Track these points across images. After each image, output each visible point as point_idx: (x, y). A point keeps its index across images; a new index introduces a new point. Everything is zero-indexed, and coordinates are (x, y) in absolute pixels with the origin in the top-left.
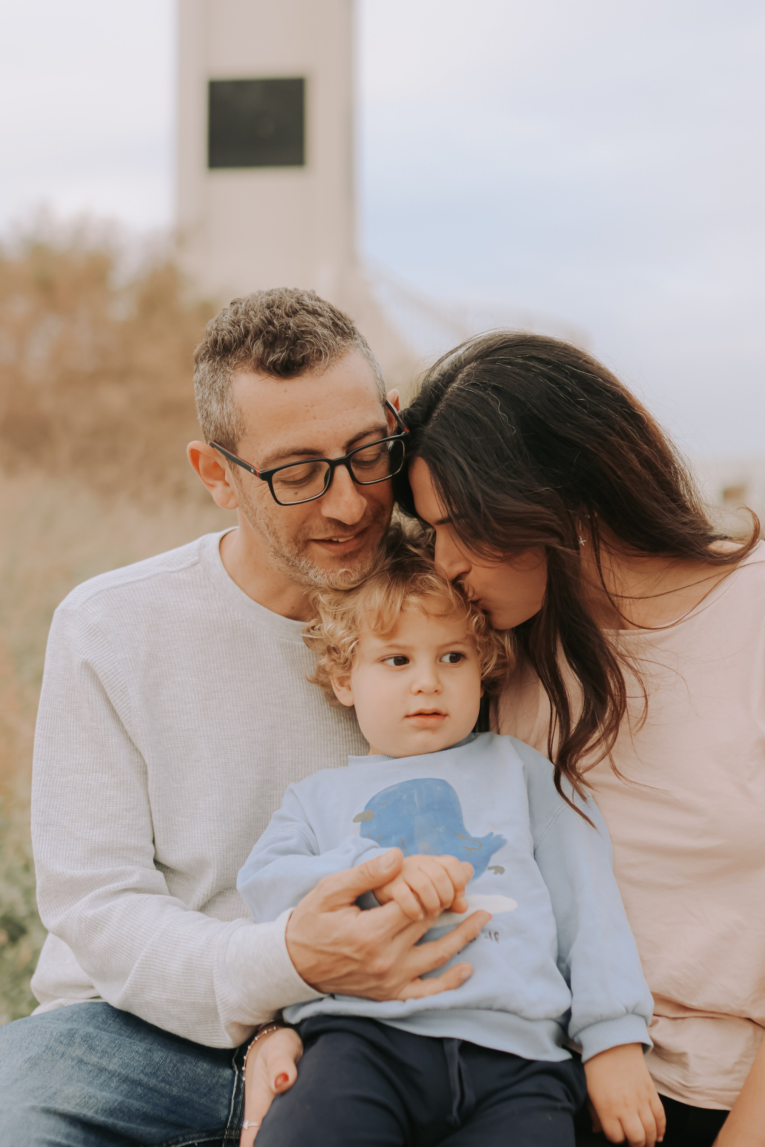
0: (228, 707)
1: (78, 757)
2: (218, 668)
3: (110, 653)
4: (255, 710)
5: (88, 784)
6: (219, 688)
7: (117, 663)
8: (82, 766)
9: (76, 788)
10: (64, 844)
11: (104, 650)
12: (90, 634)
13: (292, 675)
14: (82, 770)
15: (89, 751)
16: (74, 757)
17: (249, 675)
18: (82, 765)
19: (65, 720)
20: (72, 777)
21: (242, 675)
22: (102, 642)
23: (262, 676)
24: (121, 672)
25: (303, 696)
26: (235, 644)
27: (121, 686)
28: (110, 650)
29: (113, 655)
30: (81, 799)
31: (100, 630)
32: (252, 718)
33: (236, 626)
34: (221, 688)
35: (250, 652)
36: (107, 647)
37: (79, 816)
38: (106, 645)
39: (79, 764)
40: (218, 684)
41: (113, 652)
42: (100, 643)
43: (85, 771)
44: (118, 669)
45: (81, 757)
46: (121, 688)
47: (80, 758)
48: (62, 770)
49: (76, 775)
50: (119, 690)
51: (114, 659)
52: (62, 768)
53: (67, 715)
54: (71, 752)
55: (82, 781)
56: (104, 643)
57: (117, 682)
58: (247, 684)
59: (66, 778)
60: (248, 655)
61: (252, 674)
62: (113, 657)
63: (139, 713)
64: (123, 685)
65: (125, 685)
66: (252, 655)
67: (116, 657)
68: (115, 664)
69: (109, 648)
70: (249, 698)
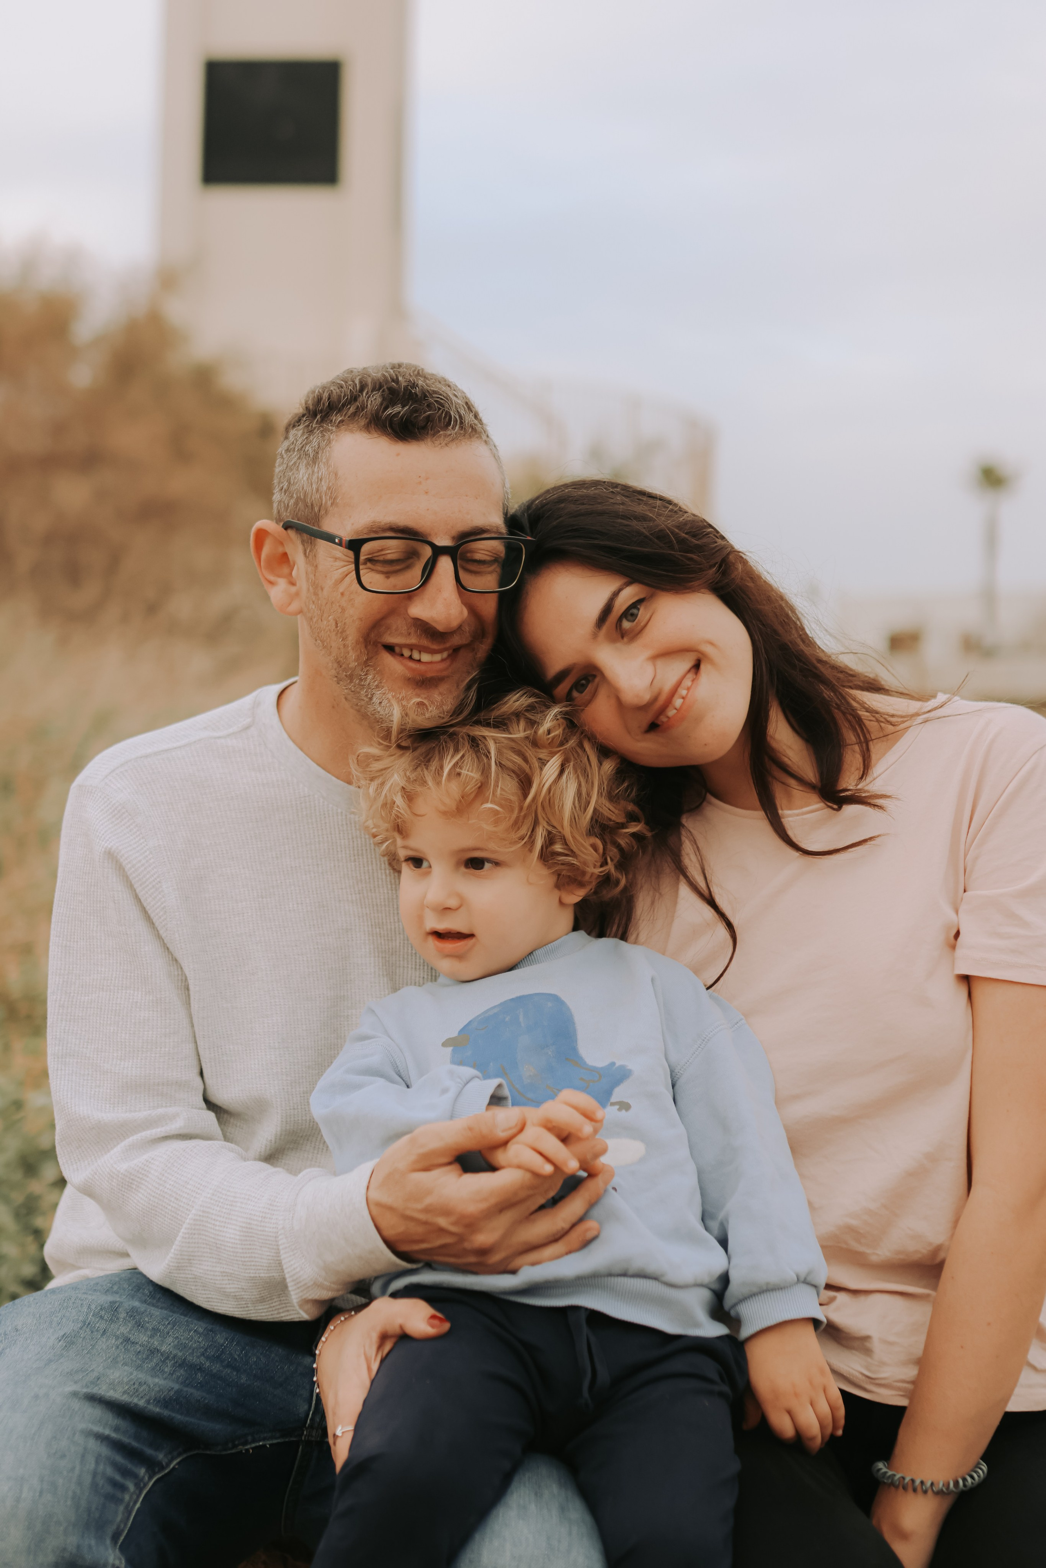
0: (291, 906)
1: (103, 970)
2: (277, 857)
3: (140, 840)
4: (325, 908)
6: (279, 882)
7: (148, 852)
8: (109, 982)
9: (101, 1009)
10: (88, 1080)
11: (131, 835)
12: (114, 816)
13: (372, 864)
14: (109, 986)
15: (117, 963)
16: (98, 970)
17: (318, 864)
18: (108, 980)
20: (97, 995)
21: (309, 865)
22: (129, 826)
23: (335, 866)
24: (154, 863)
25: (385, 891)
27: (154, 881)
28: (139, 835)
29: (143, 843)
30: (109, 1022)
31: (127, 811)
32: (321, 919)
33: (301, 803)
34: (281, 882)
35: (319, 835)
36: (136, 832)
37: (106, 1044)
38: (135, 830)
41: (143, 838)
42: (127, 828)
43: (112, 988)
44: (150, 859)
45: (107, 970)
46: (154, 883)
48: (82, 987)
49: (101, 993)
50: (150, 886)
51: (144, 847)
53: (88, 917)
54: (94, 964)
55: (109, 1000)
56: (132, 827)
57: (148, 876)
58: (315, 876)
59: (89, 996)
60: (317, 840)
61: (322, 864)
62: (143, 845)
63: (177, 914)
64: (156, 879)
65: (158, 880)
66: (321, 839)
67: (147, 845)
68: (146, 854)
69: (138, 833)
70: (317, 893)
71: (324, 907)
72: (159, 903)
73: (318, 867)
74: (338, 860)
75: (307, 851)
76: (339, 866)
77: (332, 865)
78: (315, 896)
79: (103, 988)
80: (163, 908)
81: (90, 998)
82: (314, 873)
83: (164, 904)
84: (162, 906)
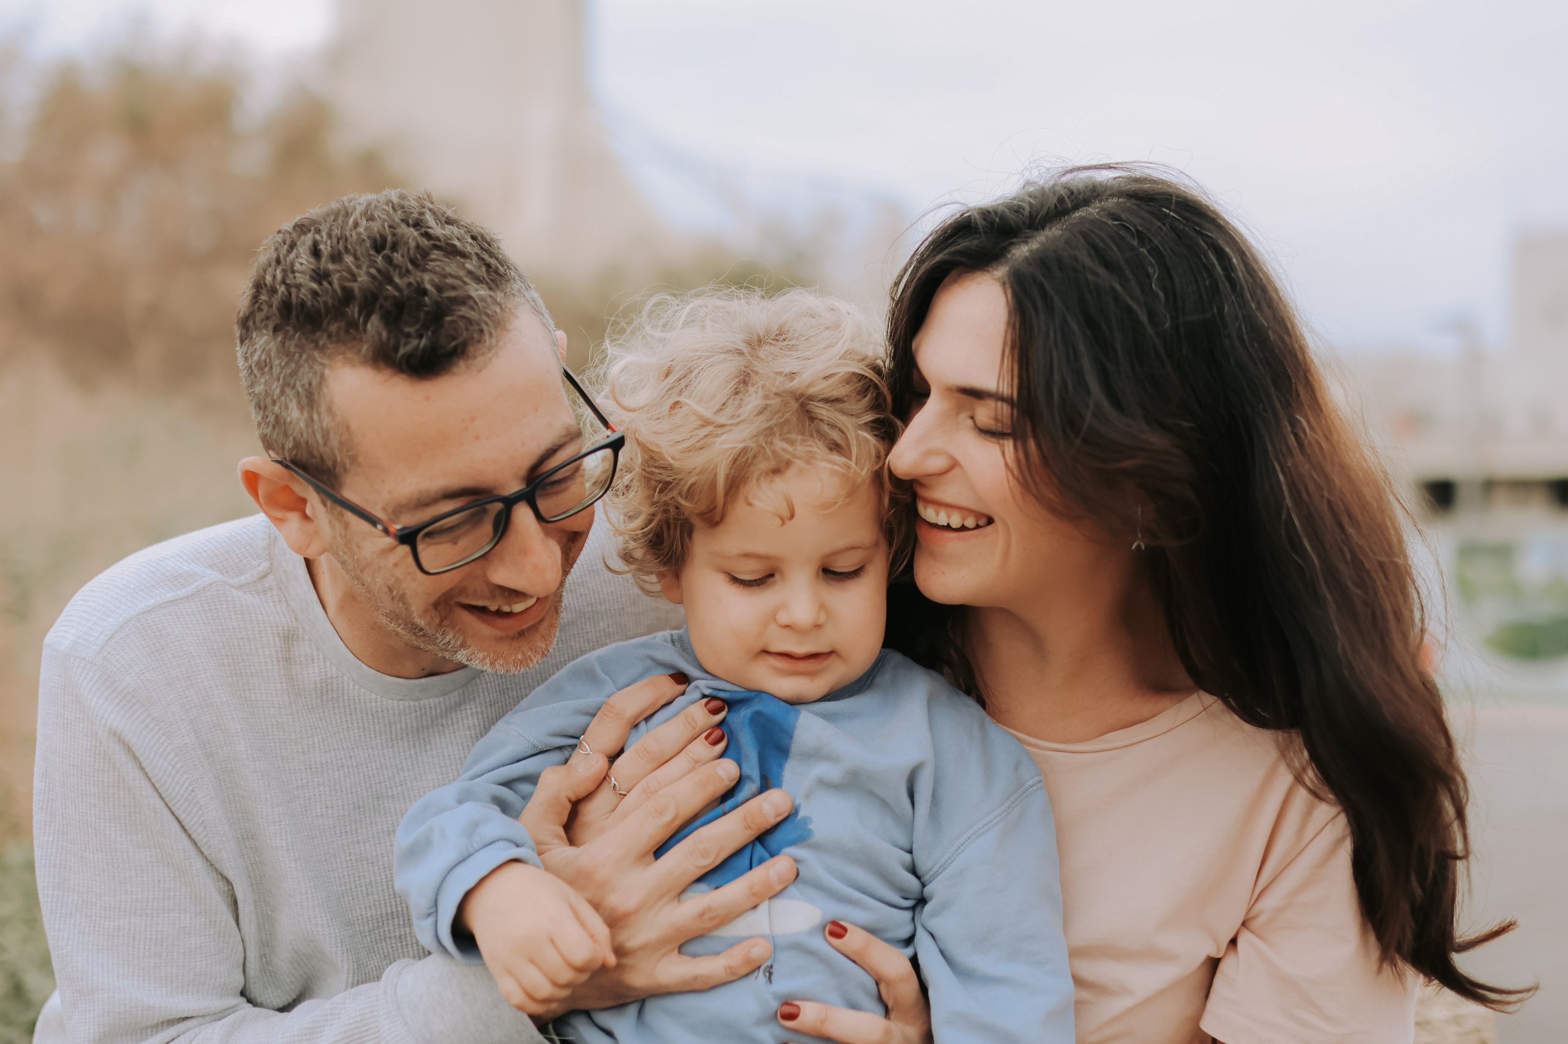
1: (134, 889)
3: (160, 738)
4: (361, 810)
5: (157, 931)
7: (173, 754)
11: (149, 733)
12: (123, 707)
14: (144, 910)
16: (126, 891)
17: (350, 757)
18: (143, 902)
19: (105, 834)
21: (341, 759)
22: (144, 720)
23: (369, 755)
24: (182, 767)
26: (324, 712)
28: (158, 732)
29: (165, 741)
31: (138, 701)
32: (356, 823)
33: (327, 685)
34: (308, 782)
35: (347, 721)
36: (154, 728)
38: (152, 725)
39: (137, 901)
40: (304, 775)
41: (164, 734)
42: (141, 723)
43: (149, 912)
44: (177, 763)
45: (139, 890)
47: (137, 891)
48: (105, 910)
51: (167, 746)
52: (106, 907)
53: (107, 825)
55: (146, 927)
56: (147, 721)
58: (349, 772)
59: (114, 921)
60: (345, 727)
61: (355, 756)
62: (166, 744)
63: (220, 828)
64: (187, 788)
65: (190, 788)
66: (350, 725)
67: (170, 744)
68: (171, 757)
69: (157, 728)
70: (352, 793)
71: (359, 808)
72: (196, 818)
73: (351, 760)
74: (372, 748)
75: (337, 741)
76: (374, 755)
77: (366, 755)
78: (350, 796)
79: (135, 913)
80: (202, 823)
81: (116, 924)
82: (348, 768)
83: (202, 818)
84: (200, 821)
